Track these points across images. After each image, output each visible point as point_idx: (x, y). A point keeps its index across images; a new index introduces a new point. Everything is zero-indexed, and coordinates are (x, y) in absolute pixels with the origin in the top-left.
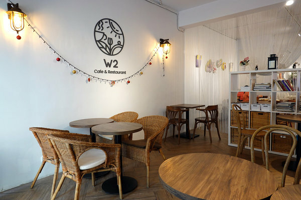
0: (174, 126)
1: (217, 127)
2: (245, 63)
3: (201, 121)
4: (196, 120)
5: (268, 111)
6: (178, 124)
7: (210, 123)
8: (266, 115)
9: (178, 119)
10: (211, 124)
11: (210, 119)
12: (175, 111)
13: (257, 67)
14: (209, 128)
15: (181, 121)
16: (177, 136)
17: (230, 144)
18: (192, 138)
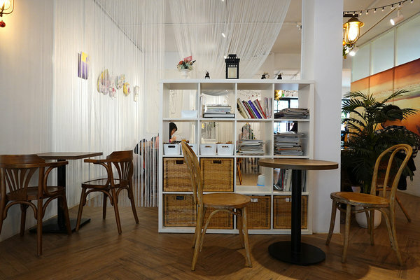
0: (24, 208)
1: (131, 197)
2: (187, 64)
3: (95, 188)
4: (84, 186)
5: (230, 155)
6: (35, 202)
7: (116, 190)
8: (226, 163)
9: (35, 189)
10: (118, 191)
11: (117, 182)
12: (27, 166)
13: (207, 75)
14: (115, 202)
15: (45, 193)
16: (33, 231)
17: (161, 229)
18: (74, 230)
